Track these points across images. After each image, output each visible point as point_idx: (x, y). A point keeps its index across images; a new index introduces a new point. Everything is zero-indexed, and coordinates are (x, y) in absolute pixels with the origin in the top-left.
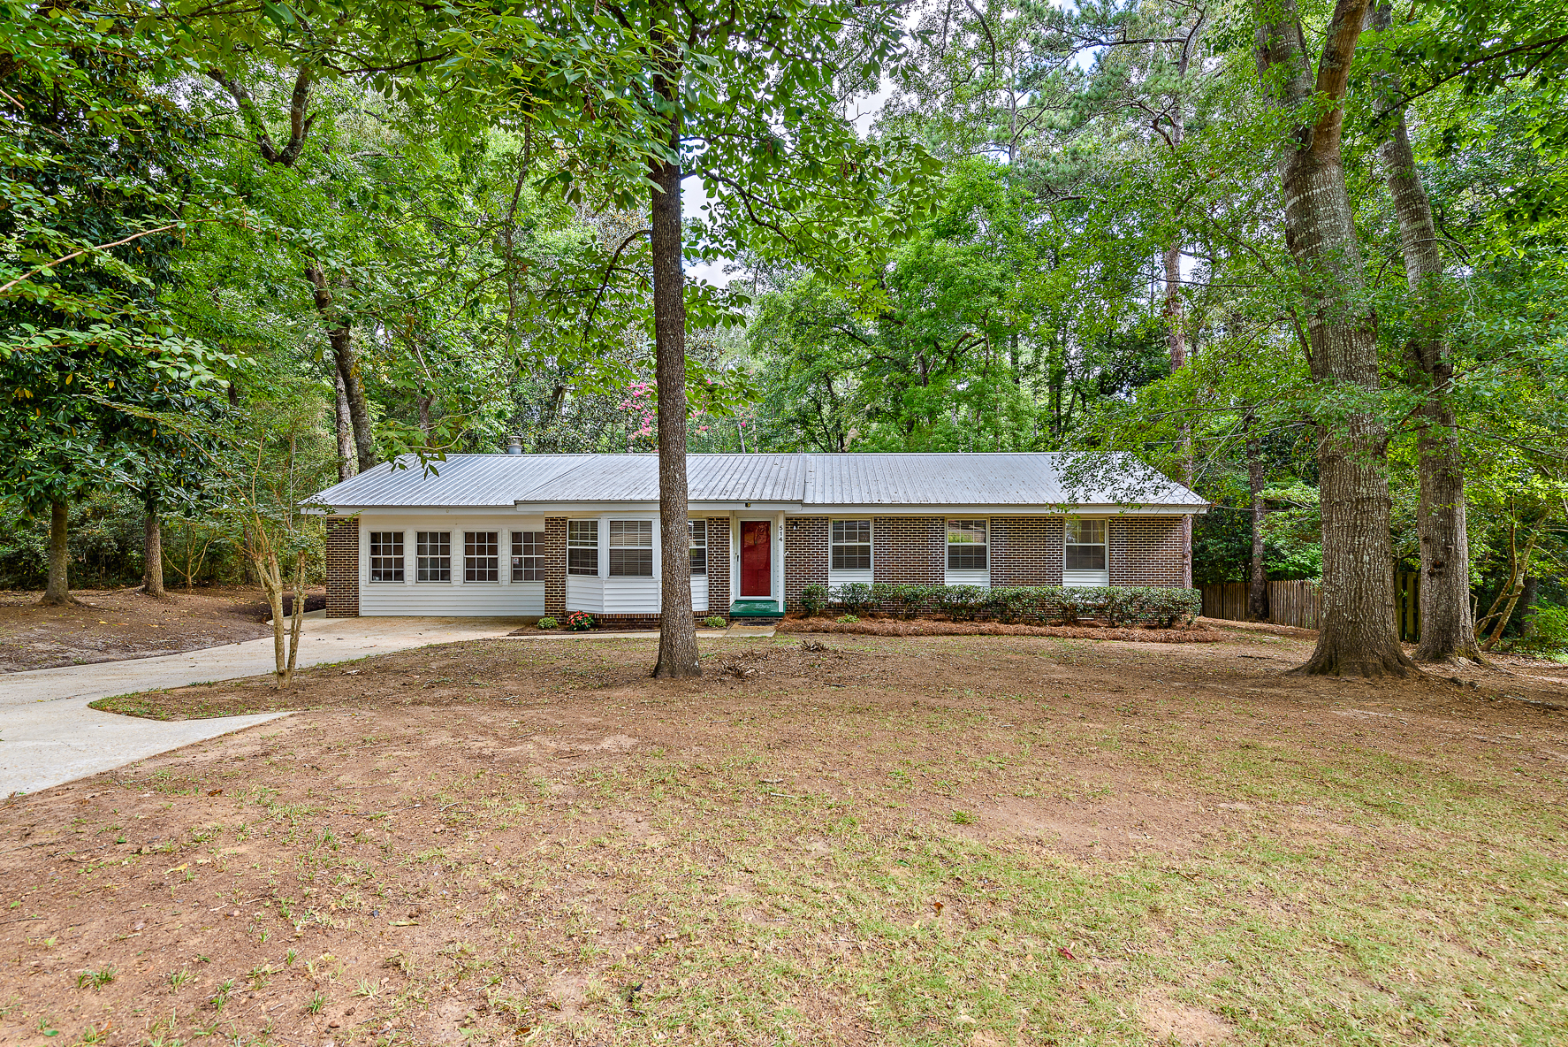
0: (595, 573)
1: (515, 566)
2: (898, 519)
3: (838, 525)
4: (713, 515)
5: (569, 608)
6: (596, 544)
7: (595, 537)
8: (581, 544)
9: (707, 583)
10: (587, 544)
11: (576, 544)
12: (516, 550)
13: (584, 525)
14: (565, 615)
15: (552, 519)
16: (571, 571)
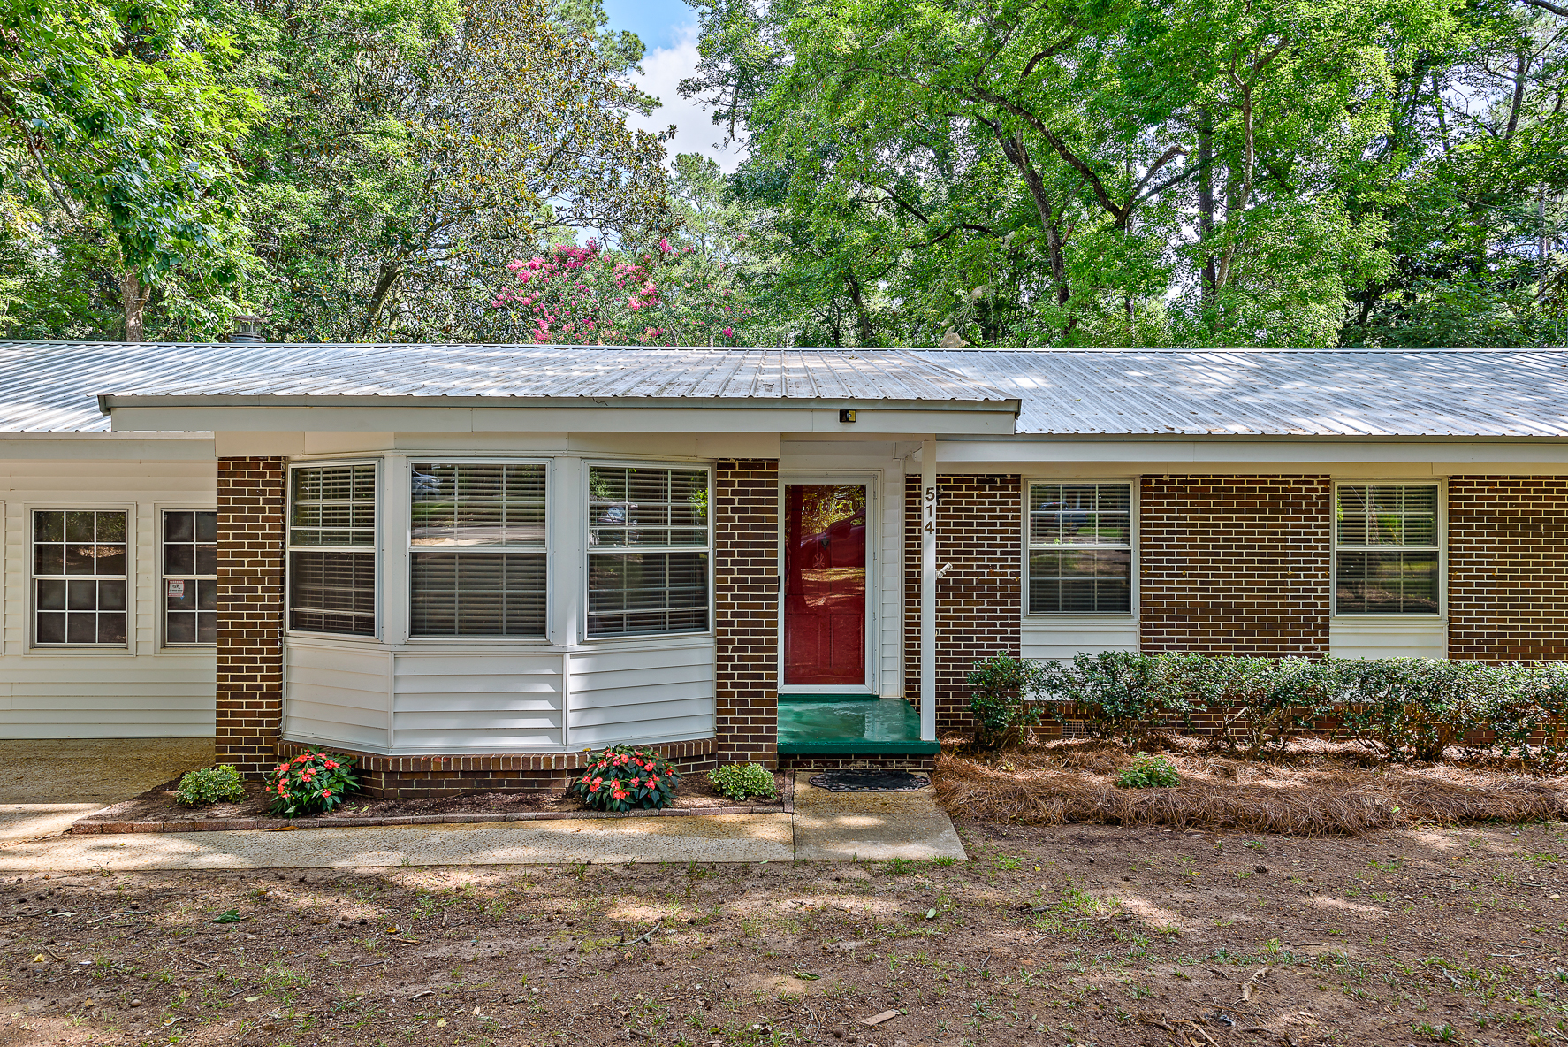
0: (366, 627)
1: (172, 603)
2: (1206, 479)
3: (1043, 494)
4: (733, 453)
5: (294, 731)
6: (368, 539)
7: (366, 516)
8: (329, 538)
9: (709, 656)
10: (342, 539)
11: (313, 539)
12: (174, 559)
13: (337, 480)
14: (282, 752)
15: (239, 462)
16: (299, 623)
